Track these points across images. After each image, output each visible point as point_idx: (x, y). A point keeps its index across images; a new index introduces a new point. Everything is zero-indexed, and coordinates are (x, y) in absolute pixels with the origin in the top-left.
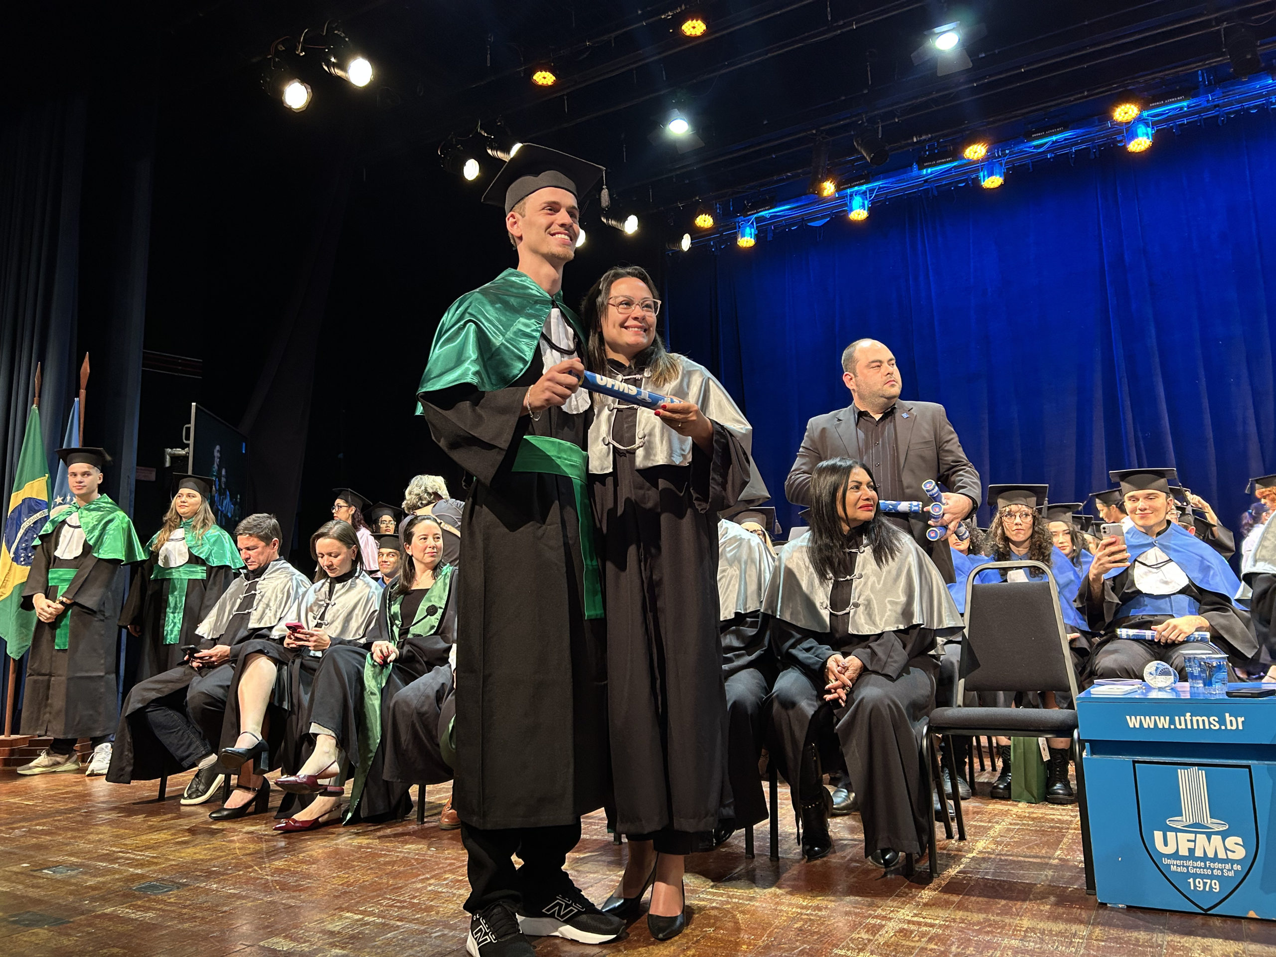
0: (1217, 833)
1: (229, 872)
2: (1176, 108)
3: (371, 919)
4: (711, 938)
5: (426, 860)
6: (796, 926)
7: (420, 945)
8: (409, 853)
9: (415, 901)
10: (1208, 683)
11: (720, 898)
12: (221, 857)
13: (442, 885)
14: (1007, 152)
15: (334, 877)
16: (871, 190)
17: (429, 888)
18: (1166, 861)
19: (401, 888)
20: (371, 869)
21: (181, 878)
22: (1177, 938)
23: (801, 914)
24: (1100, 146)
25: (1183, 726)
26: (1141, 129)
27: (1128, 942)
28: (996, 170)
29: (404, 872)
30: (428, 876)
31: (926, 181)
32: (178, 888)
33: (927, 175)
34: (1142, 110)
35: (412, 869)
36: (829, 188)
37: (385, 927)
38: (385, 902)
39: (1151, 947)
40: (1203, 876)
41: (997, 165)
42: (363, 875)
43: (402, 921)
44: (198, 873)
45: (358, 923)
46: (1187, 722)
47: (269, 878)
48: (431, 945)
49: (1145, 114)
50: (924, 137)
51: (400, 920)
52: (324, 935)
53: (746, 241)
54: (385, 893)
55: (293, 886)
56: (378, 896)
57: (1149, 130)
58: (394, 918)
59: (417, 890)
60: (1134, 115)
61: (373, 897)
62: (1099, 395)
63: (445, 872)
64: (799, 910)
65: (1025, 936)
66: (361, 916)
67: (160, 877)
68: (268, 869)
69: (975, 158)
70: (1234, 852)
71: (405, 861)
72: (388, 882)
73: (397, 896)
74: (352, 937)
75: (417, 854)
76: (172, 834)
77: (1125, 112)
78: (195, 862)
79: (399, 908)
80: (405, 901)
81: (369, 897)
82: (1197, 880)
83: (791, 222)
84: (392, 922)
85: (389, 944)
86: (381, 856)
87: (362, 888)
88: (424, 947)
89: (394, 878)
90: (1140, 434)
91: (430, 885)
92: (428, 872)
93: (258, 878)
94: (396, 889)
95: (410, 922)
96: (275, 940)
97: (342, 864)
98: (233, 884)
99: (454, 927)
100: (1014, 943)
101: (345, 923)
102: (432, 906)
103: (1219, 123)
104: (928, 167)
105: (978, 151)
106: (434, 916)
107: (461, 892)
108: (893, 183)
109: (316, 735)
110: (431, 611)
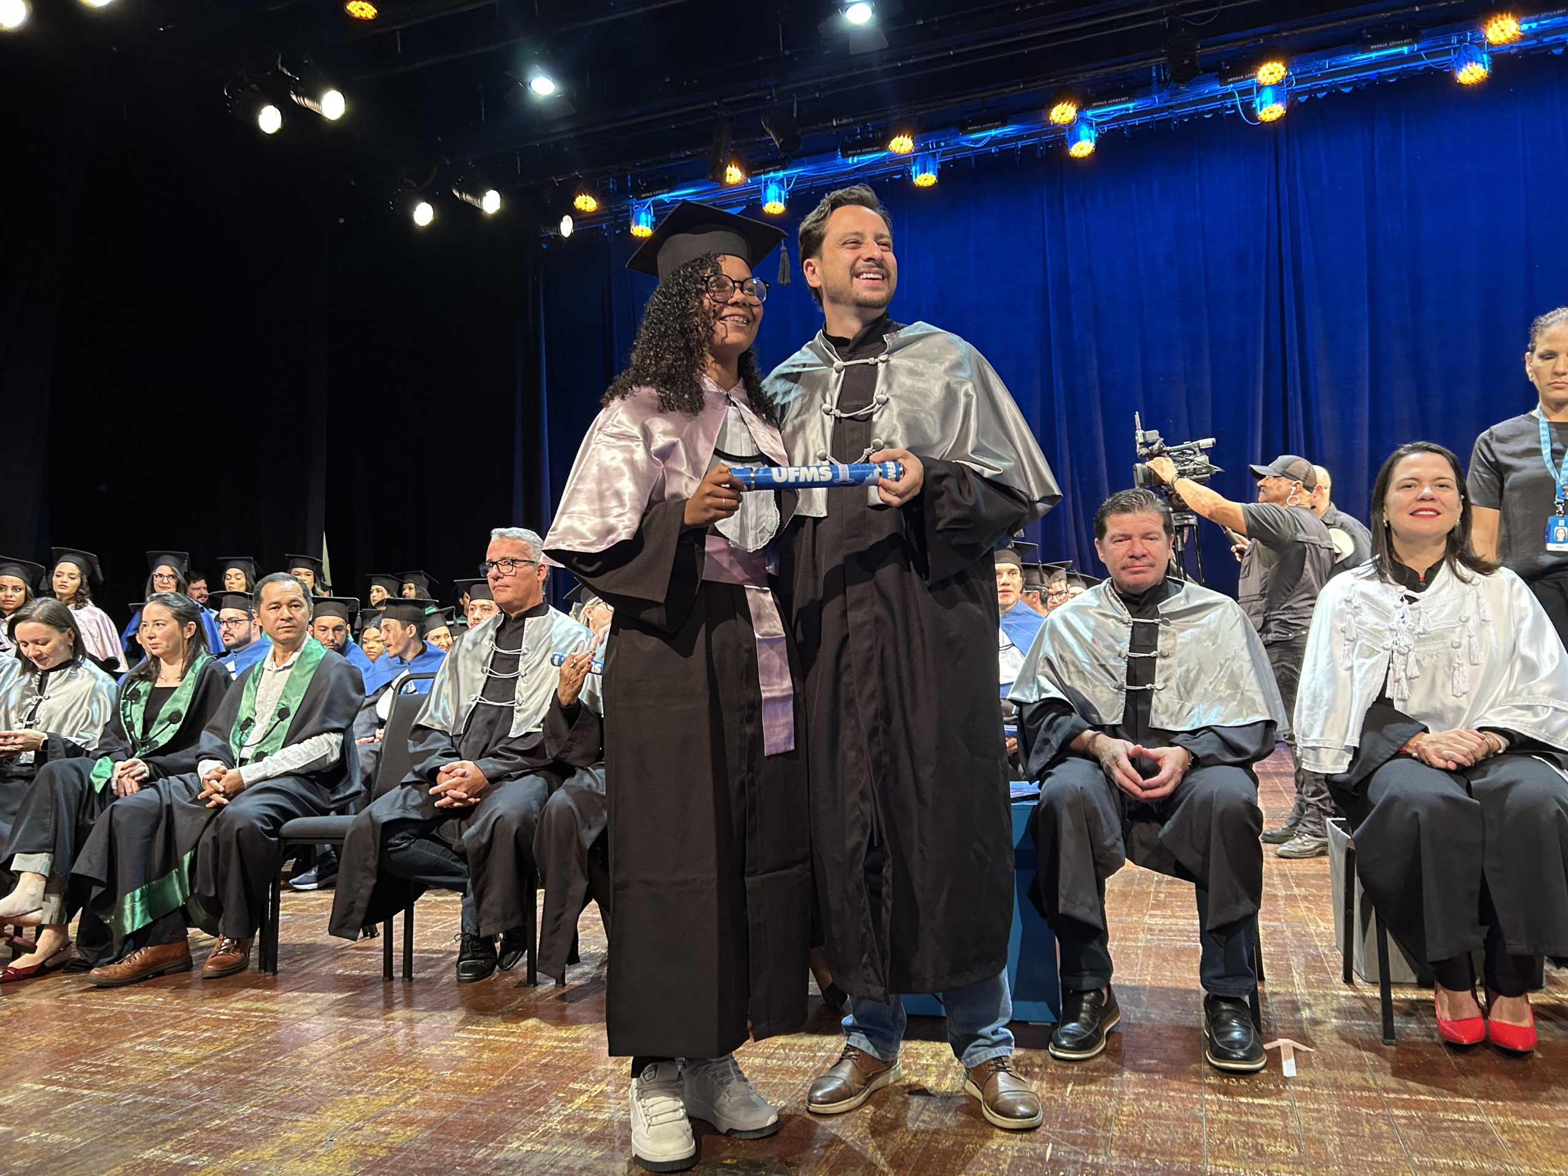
2: (1122, 110)
3: (54, 1088)
4: (444, 1082)
5: (146, 1013)
6: (544, 1061)
7: (102, 1115)
8: (128, 1006)
9: (116, 1064)
11: (477, 1036)
13: (154, 1044)
14: (943, 144)
15: (23, 1041)
16: (790, 179)
17: (138, 1048)
19: (103, 1049)
20: (74, 1028)
23: (556, 1047)
24: (1047, 144)
26: (1084, 131)
28: (928, 165)
29: (112, 1030)
30: (141, 1032)
33: (856, 163)
34: (1080, 111)
35: (125, 1026)
36: (734, 174)
37: (68, 1097)
38: (76, 1068)
41: (931, 158)
42: (60, 1037)
43: (90, 1089)
45: (36, 1094)
48: (115, 1115)
49: (1089, 113)
51: (89, 1087)
53: (641, 230)
54: (81, 1057)
56: (70, 1061)
57: (1092, 132)
58: (81, 1086)
59: (122, 1051)
60: (1073, 116)
61: (63, 1063)
63: (164, 1027)
64: (555, 1044)
66: (42, 1086)
69: (902, 152)
71: (120, 1017)
72: (88, 1045)
73: (95, 1060)
74: (23, 1111)
75: (138, 1007)
77: (1063, 113)
79: (92, 1073)
80: (102, 1065)
81: (59, 1063)
85: (65, 1117)
86: (91, 1011)
87: (57, 1051)
88: (105, 1119)
89: (99, 1038)
91: (140, 1044)
92: (143, 1029)
94: (96, 1051)
95: (100, 1090)
99: (151, 1093)
100: (758, 1061)
101: (21, 1095)
102: (133, 1069)
103: (1173, 129)
104: (853, 155)
105: (905, 144)
106: (132, 1080)
107: (175, 1050)
108: (813, 171)
109: (20, 873)
110: (173, 718)
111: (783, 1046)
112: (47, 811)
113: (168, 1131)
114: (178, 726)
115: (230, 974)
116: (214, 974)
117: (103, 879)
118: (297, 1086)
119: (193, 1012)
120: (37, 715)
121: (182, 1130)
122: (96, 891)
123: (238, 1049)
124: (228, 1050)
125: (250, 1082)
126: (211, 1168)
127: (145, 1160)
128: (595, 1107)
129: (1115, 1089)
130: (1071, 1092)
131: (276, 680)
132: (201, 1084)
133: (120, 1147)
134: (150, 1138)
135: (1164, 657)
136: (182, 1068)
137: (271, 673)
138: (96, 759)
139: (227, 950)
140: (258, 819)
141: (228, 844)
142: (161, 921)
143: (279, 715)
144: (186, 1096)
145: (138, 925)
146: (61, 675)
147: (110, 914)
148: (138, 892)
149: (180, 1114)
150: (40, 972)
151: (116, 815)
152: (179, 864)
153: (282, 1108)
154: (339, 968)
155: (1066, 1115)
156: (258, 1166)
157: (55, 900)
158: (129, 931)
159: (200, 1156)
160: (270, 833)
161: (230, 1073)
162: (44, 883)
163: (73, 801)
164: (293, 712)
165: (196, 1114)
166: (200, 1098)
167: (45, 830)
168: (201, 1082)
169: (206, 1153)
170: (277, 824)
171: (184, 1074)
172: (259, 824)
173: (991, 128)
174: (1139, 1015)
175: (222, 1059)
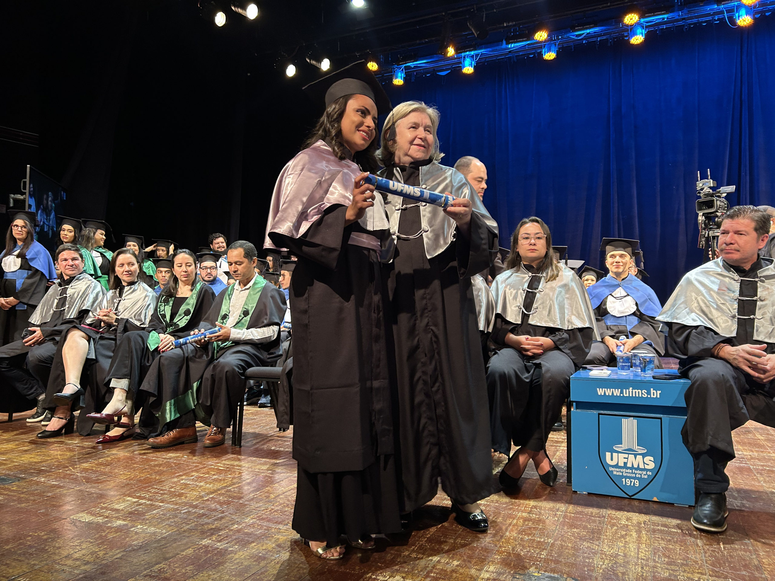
0: (640, 454)
1: (53, 470)
2: (660, 19)
3: (143, 501)
5: (181, 464)
7: (173, 518)
8: (170, 459)
9: (172, 490)
10: (643, 370)
12: (47, 460)
13: (190, 480)
14: (560, 37)
15: (121, 474)
16: (477, 55)
17: (182, 482)
18: (611, 469)
19: (164, 481)
20: (146, 469)
21: (21, 474)
22: (613, 512)
24: (614, 38)
25: (628, 395)
26: (639, 30)
27: (586, 515)
28: (553, 48)
29: (165, 471)
30: (181, 473)
31: (510, 52)
32: (19, 480)
33: (511, 48)
34: (640, 18)
35: (171, 469)
36: (451, 51)
37: (152, 507)
38: (153, 491)
39: (599, 517)
40: (630, 478)
41: (553, 46)
42: (140, 473)
43: (163, 502)
44: (32, 471)
45: (135, 504)
46: (630, 393)
47: (79, 474)
48: (180, 518)
49: (642, 20)
50: (510, 24)
52: (113, 511)
53: (398, 81)
54: (153, 485)
55: (94, 480)
56: (149, 487)
57: (644, 31)
58: (157, 500)
59: (174, 483)
60: (635, 21)
61: (145, 488)
62: (600, 191)
63: (192, 471)
65: (531, 511)
66: (137, 500)
67: (7, 473)
68: (78, 469)
69: (541, 40)
70: (648, 465)
71: (168, 465)
72: (155, 478)
73: (161, 487)
74: (131, 513)
75: (175, 460)
76: (17, 445)
77: (631, 19)
78: (30, 463)
79: (162, 494)
80: (166, 490)
81: (143, 487)
82: (627, 480)
83: (426, 70)
84: (157, 503)
85: (154, 518)
86: (152, 461)
87: (140, 481)
88: (176, 519)
89: (160, 475)
90: (621, 217)
91: (182, 479)
92: (181, 472)
93: (72, 475)
94: (160, 482)
95: (168, 503)
96: (81, 515)
97: (126, 466)
98: (56, 478)
99: (196, 507)
100: (525, 515)
101: (127, 504)
102: (183, 493)
103: (684, 30)
104: (512, 43)
105: (543, 35)
106: (183, 499)
107: (202, 484)
108: (490, 51)
109: (114, 388)
110: (187, 313)
111: (535, 507)
112: (126, 357)
113: (212, 529)
114: (189, 317)
115: (217, 446)
116: (210, 445)
117: (156, 393)
118: (273, 509)
119: (204, 464)
120: (119, 308)
121: (219, 530)
122: (152, 399)
123: (234, 486)
124: (229, 486)
125: (246, 505)
126: (241, 553)
127: (204, 545)
128: (443, 534)
129: (751, 548)
130: (724, 548)
131: (240, 295)
132: (221, 504)
133: (188, 537)
134: (203, 532)
135: (762, 301)
136: (208, 494)
137: (238, 291)
138: (150, 332)
139: (215, 433)
140: (236, 366)
141: (221, 379)
142: (184, 416)
143: (244, 314)
144: (215, 510)
145: (173, 418)
146: (130, 289)
147: (158, 411)
148: (173, 401)
149: (216, 520)
150: (121, 438)
151: (162, 360)
152: (192, 388)
153: (269, 521)
154: (273, 446)
155: (730, 563)
156: (267, 553)
157: (130, 403)
158: (168, 420)
159: (233, 545)
160: (243, 374)
161: (234, 499)
162: (126, 394)
163: (139, 353)
164: (251, 313)
165: (223, 521)
166: (223, 512)
167: (126, 367)
168: (221, 503)
169: (236, 543)
170: (245, 369)
171: (211, 498)
172: (237, 369)
173: (587, 29)
174: (739, 504)
175: (228, 491)
